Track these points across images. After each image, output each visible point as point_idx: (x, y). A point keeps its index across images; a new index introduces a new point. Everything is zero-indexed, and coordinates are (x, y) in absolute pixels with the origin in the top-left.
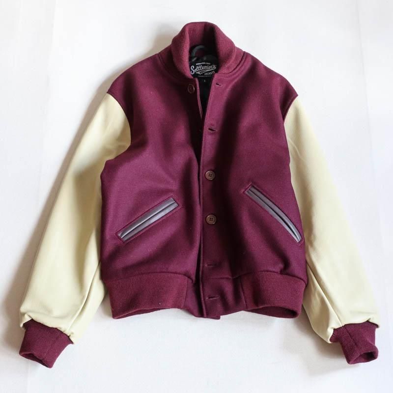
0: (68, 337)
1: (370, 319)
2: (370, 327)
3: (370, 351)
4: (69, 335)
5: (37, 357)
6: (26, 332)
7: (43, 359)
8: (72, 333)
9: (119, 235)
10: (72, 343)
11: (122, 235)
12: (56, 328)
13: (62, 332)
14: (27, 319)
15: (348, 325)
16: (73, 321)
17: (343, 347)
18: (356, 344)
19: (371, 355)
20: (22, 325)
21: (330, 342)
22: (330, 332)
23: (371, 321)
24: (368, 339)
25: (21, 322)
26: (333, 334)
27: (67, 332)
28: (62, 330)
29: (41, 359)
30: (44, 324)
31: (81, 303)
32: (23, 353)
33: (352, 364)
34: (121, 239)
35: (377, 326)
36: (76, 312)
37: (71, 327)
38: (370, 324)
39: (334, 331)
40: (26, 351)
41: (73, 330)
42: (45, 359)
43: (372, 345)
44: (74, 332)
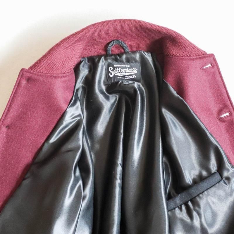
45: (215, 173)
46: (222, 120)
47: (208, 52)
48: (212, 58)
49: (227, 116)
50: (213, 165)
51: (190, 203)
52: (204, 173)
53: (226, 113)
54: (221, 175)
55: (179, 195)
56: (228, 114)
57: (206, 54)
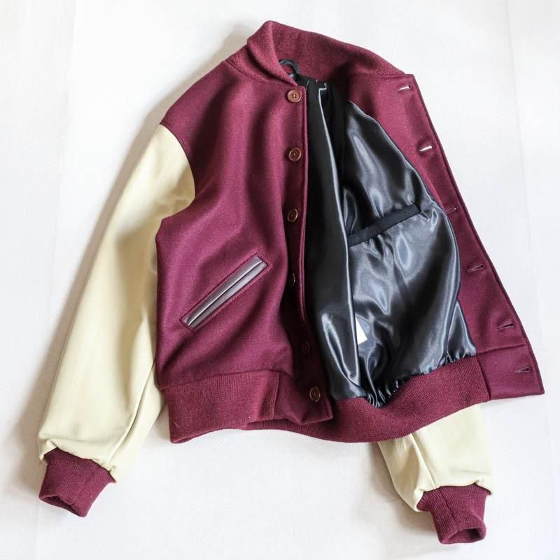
0: (109, 472)
1: (478, 481)
2: (477, 493)
3: (472, 528)
4: (109, 470)
5: (65, 502)
6: (48, 467)
7: (73, 504)
8: (114, 467)
9: (185, 321)
10: (113, 480)
11: (189, 320)
12: (91, 460)
13: (99, 466)
14: (49, 447)
15: (445, 487)
16: (115, 450)
17: (435, 518)
18: (453, 516)
19: (475, 534)
20: (42, 457)
21: (416, 510)
22: (418, 495)
23: (479, 484)
24: (473, 511)
25: (41, 451)
26: (422, 498)
27: (107, 466)
28: (100, 463)
29: (70, 504)
30: (74, 454)
31: (128, 425)
32: (45, 496)
33: (445, 543)
34: (187, 327)
35: (489, 492)
36: (120, 437)
37: (113, 458)
38: (477, 489)
39: (423, 495)
40: (48, 493)
41: (114, 463)
42: (76, 504)
43: (477, 519)
44: (117, 465)
45: (411, 206)
46: (423, 154)
47: (407, 72)
48: (411, 79)
49: (430, 150)
50: (409, 198)
51: (380, 237)
52: (399, 206)
53: (428, 146)
54: (419, 208)
55: (367, 229)
56: (430, 147)
57: (403, 74)
